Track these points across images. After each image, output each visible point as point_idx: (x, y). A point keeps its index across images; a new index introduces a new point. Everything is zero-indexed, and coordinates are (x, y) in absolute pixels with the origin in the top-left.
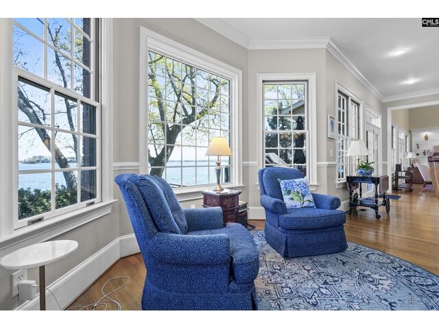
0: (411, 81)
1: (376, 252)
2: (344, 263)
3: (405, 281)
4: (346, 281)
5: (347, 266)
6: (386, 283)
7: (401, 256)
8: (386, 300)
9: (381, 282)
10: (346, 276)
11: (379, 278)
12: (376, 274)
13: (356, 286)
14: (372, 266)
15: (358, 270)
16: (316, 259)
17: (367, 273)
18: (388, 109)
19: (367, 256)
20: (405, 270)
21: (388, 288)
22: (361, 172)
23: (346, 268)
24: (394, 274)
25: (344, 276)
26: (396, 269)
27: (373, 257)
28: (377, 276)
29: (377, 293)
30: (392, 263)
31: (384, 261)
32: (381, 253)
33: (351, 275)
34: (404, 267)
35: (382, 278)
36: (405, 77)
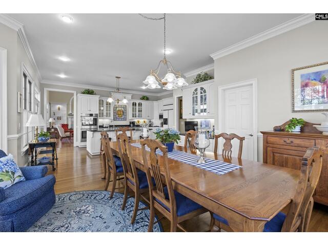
0: (62, 76)
1: (72, 193)
2: (61, 213)
3: (96, 201)
4: (72, 222)
5: (65, 213)
6: (90, 208)
7: (84, 189)
8: (97, 217)
9: (88, 209)
10: (70, 219)
11: (85, 208)
12: (82, 207)
13: (80, 221)
14: (77, 204)
15: (72, 211)
16: (39, 224)
17: (78, 209)
18: (45, 89)
19: (70, 199)
20: (91, 196)
21: (93, 210)
22: (42, 139)
23: (65, 214)
24: (89, 201)
25: (69, 221)
26: (87, 197)
27: (73, 198)
28: (84, 208)
29: (91, 216)
30: (84, 195)
31: (80, 197)
32: (75, 193)
33: (71, 217)
34: (90, 194)
35: (87, 207)
36: (59, 72)
